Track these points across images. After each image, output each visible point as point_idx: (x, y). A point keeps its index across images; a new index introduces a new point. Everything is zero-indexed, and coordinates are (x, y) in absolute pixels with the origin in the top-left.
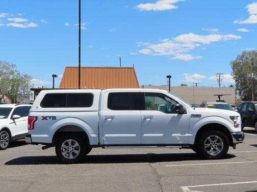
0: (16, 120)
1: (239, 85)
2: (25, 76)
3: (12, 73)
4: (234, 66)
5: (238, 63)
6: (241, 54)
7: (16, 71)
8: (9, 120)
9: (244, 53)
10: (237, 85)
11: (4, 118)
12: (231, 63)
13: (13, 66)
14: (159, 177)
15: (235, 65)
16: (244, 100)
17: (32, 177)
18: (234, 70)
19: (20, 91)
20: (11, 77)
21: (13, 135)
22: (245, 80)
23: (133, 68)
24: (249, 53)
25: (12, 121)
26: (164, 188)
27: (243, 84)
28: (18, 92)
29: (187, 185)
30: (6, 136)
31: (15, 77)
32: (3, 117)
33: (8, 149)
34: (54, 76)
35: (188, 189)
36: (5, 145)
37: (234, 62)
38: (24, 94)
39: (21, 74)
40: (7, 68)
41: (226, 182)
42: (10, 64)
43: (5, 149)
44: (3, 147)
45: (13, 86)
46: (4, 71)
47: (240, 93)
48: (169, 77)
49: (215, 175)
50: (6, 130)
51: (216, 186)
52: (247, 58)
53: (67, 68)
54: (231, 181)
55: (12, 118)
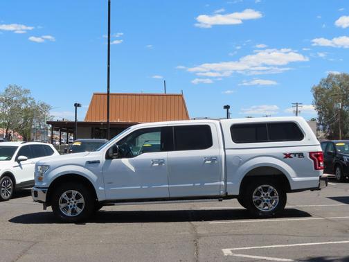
0: (21, 162)
1: (323, 118)
2: (42, 105)
3: (25, 101)
4: (316, 93)
5: (322, 89)
6: (326, 77)
7: (30, 98)
8: (13, 162)
9: (331, 76)
10: (320, 119)
11: (6, 160)
12: (313, 89)
13: (27, 91)
14: (198, 237)
15: (318, 92)
16: (329, 138)
17: (36, 235)
18: (316, 98)
19: (35, 125)
20: (23, 106)
21: (18, 181)
22: (331, 112)
23: (181, 96)
24: (337, 76)
25: (17, 164)
26: (200, 250)
27: (327, 117)
28: (33, 127)
29: (230, 248)
30: (8, 183)
31: (29, 106)
32: (5, 158)
33: (11, 200)
34: (77, 105)
35: (231, 252)
36: (7, 195)
37: (316, 88)
38: (40, 129)
39: (36, 102)
40: (18, 95)
41: (281, 244)
42: (22, 89)
43: (8, 200)
44: (5, 197)
45: (26, 119)
46: (14, 99)
47: (324, 129)
48: (227, 107)
49: (270, 234)
50: (9, 175)
51: (267, 248)
52: (334, 83)
53: (95, 94)
54: (288, 242)
55: (16, 160)
